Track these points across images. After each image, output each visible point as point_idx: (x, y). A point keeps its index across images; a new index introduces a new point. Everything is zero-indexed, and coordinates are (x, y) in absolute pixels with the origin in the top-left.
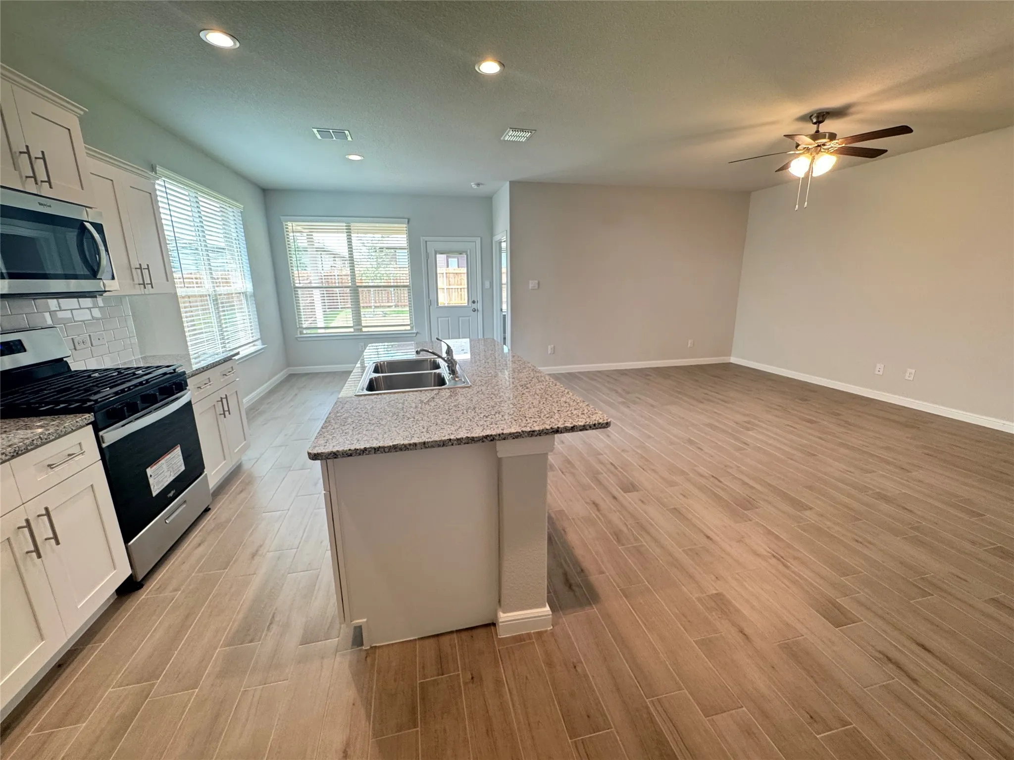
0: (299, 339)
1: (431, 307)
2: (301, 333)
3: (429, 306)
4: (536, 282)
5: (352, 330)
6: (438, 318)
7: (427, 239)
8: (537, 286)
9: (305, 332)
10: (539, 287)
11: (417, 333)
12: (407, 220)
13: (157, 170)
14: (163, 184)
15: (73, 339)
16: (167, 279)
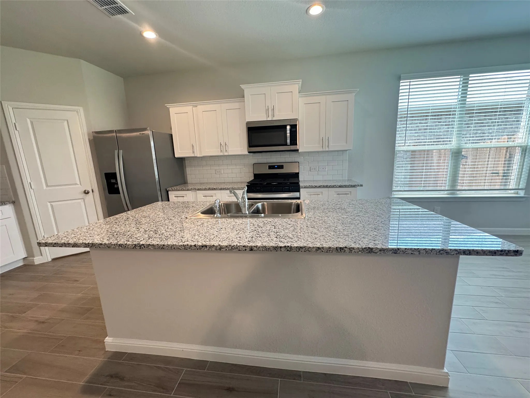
13: (401, 78)
14: (408, 84)
15: (310, 167)
16: (347, 143)
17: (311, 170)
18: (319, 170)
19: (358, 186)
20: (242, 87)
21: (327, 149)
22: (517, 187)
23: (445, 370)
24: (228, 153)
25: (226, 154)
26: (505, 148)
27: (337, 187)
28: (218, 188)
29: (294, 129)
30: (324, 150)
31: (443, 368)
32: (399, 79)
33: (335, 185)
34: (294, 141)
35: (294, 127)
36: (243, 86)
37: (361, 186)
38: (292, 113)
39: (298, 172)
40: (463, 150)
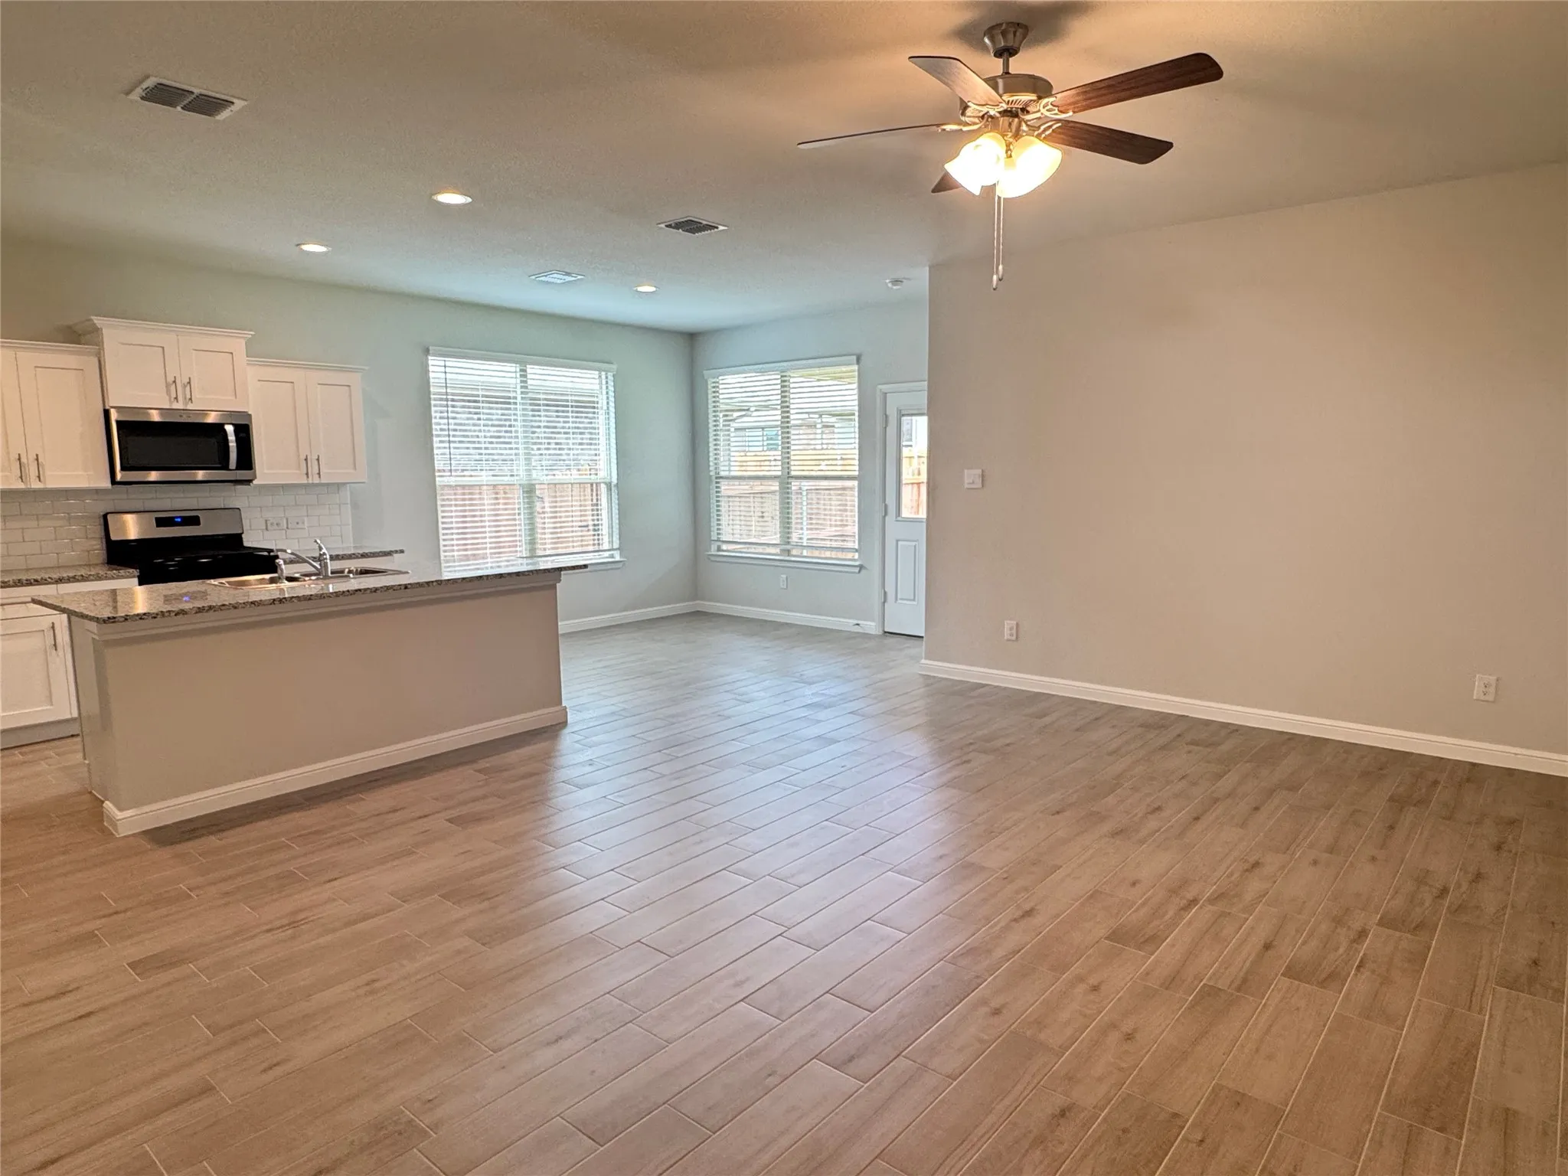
0: (713, 558)
1: (887, 518)
2: (719, 549)
3: (884, 517)
4: (979, 472)
5: (777, 551)
6: (897, 541)
7: (884, 388)
8: (979, 481)
9: (724, 547)
10: (983, 486)
11: (861, 567)
12: (854, 358)
13: (431, 352)
14: (442, 363)
15: (266, 521)
16: (355, 468)
17: (269, 527)
18: (287, 528)
19: (396, 552)
20: (96, 322)
21: (317, 481)
22: (610, 548)
23: (563, 705)
24: (45, 483)
25: (36, 485)
26: (589, 485)
27: (357, 557)
28: (49, 578)
29: (242, 435)
30: (310, 482)
31: (561, 704)
32: (427, 352)
33: (354, 554)
34: (246, 460)
35: (244, 432)
36: (98, 321)
37: (402, 551)
38: (234, 398)
39: (240, 532)
40: (537, 487)
